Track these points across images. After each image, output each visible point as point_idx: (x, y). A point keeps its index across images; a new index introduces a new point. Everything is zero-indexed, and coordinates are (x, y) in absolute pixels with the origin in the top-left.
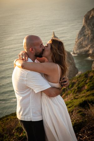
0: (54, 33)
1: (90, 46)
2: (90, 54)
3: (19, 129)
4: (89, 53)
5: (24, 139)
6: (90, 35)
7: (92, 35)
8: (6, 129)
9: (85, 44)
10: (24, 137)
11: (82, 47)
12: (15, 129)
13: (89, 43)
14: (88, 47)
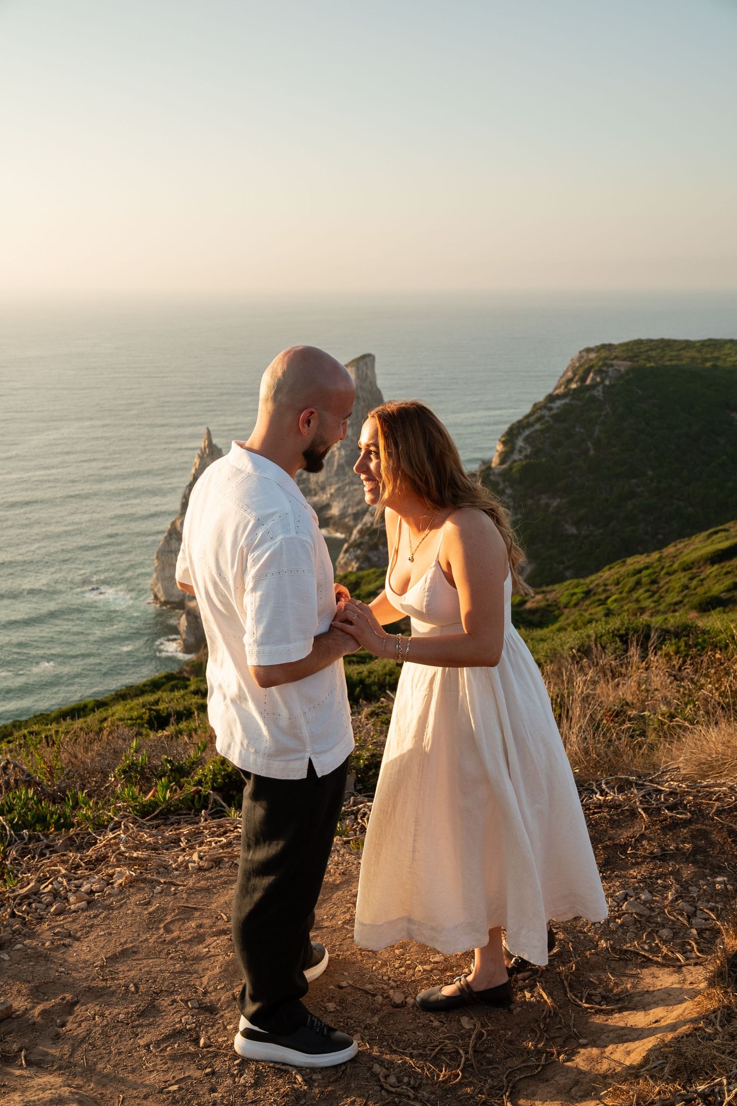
0: (209, 433)
1: (332, 491)
2: (331, 518)
3: (136, 771)
4: (328, 516)
5: (161, 811)
6: (337, 453)
7: (343, 453)
8: (62, 769)
9: (317, 482)
10: (162, 803)
11: (307, 490)
12: (119, 771)
13: (330, 480)
14: (327, 494)
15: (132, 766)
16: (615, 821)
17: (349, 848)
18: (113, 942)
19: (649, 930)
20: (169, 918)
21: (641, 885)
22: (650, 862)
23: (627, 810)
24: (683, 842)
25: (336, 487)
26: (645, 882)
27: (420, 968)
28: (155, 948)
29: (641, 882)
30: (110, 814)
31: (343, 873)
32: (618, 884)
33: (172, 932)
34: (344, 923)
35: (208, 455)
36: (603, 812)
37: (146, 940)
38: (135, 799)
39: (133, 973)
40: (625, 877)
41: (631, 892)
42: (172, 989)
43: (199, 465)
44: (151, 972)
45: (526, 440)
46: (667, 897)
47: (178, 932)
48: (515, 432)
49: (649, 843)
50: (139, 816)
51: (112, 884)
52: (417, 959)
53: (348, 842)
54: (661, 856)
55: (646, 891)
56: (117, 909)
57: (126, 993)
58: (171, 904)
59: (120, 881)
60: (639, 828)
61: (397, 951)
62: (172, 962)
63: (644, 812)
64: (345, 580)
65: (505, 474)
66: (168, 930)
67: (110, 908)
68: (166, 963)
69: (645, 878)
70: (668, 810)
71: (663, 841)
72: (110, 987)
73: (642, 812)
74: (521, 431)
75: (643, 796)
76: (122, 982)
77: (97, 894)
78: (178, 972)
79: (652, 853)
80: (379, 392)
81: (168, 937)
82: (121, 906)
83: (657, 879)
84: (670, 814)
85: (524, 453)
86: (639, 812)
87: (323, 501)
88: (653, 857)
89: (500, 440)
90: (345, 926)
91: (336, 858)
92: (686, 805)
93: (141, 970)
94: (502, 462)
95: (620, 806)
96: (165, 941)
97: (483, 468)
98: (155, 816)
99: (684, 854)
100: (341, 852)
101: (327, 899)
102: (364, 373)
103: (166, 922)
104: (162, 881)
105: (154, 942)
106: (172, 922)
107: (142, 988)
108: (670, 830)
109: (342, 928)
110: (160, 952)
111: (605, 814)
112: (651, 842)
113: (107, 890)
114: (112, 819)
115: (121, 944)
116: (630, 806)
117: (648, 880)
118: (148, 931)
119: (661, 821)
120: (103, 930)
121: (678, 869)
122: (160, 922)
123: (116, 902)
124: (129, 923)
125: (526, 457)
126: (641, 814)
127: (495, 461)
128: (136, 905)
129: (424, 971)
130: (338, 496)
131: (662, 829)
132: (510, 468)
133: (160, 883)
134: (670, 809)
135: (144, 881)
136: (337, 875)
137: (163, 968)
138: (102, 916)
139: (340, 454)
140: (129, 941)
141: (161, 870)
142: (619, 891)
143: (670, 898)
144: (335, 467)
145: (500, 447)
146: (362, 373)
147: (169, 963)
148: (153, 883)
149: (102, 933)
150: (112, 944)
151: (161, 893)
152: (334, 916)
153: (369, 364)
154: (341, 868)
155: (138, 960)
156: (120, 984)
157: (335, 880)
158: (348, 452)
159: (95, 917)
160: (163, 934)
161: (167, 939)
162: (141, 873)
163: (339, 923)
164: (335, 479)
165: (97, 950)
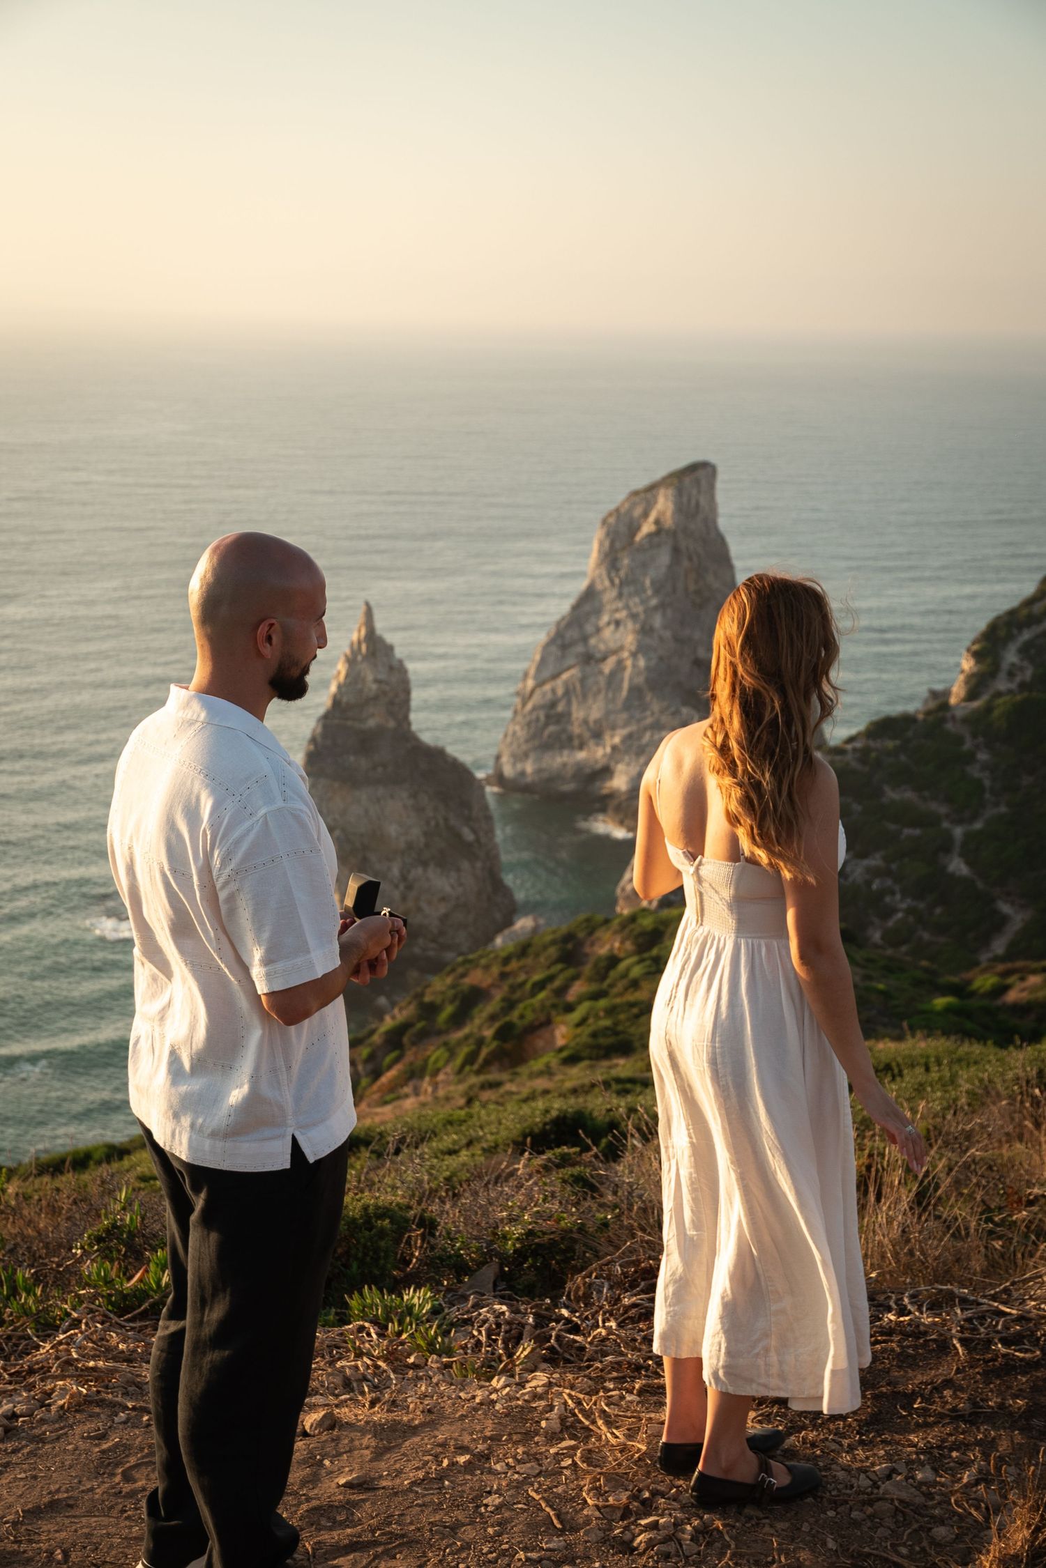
1: (617, 740)
2: (612, 795)
3: (119, 1239)
4: (605, 791)
6: (629, 663)
7: (642, 663)
9: (585, 722)
10: (155, 1292)
11: (564, 737)
12: (89, 1237)
13: (612, 717)
14: (604, 747)
15: (114, 1230)
16: (909, 1356)
17: (450, 1375)
18: (38, 1489)
19: (915, 1526)
20: (133, 1461)
21: (922, 1457)
22: (948, 1424)
23: (934, 1340)
24: (1015, 1397)
25: (625, 732)
26: (930, 1453)
27: (521, 1555)
28: (103, 1501)
29: (922, 1453)
30: (66, 1306)
31: (429, 1411)
32: (882, 1453)
33: (135, 1481)
34: (413, 1483)
35: (365, 658)
36: (892, 1341)
37: (92, 1489)
38: (109, 1282)
39: (63, 1535)
40: (898, 1443)
41: (901, 1467)
42: (122, 1561)
43: (347, 676)
44: (92, 1535)
45: (1024, 650)
46: (961, 1478)
47: (144, 1482)
48: (1002, 633)
49: (954, 1393)
50: (115, 1314)
51: (49, 1405)
52: (520, 1542)
53: (448, 1366)
54: (970, 1415)
55: (927, 1467)
56: (52, 1441)
57: (49, 1561)
58: (139, 1439)
59: (61, 1402)
60: (947, 1369)
61: (490, 1530)
62: (127, 1523)
63: (962, 1345)
64: (632, 926)
65: (977, 721)
66: (127, 1477)
67: (40, 1439)
68: (117, 1524)
69: (932, 1447)
70: (1002, 1345)
71: (981, 1394)
72: (25, 1552)
73: (958, 1345)
74: (1015, 631)
75: (969, 1320)
76: (43, 1546)
77: (21, 1419)
78: (135, 1538)
79: (954, 1409)
80: (721, 541)
81: (127, 1488)
82: (58, 1438)
83: (951, 1450)
84: (1004, 1350)
85: (1018, 679)
86: (954, 1345)
87: (596, 762)
88: (956, 1416)
89: (968, 650)
90: (415, 1488)
91: (423, 1388)
92: (1038, 1339)
93: (76, 1531)
94: (972, 695)
95: (925, 1333)
96: (120, 1492)
97: (932, 705)
98: (140, 1314)
99: (1011, 1414)
100: (435, 1380)
101: (394, 1447)
102: (693, 502)
103: (128, 1465)
104: (130, 1405)
105: (104, 1493)
106: (137, 1466)
107: (75, 1557)
108: (998, 1377)
109: (410, 1490)
110: (112, 1507)
111: (894, 1345)
112: (958, 1393)
113: (39, 1414)
114: (68, 1315)
115: (49, 1493)
116: (941, 1335)
117: (936, 1452)
118: (96, 1478)
119: (986, 1362)
120: (25, 1472)
121: (994, 1439)
122: (117, 1465)
123: (51, 1432)
124: (67, 1463)
125: (1023, 686)
126: (956, 1348)
127: (957, 691)
128: (83, 1437)
129: (526, 1561)
130: (627, 752)
131: (985, 1374)
132: (989, 709)
133: (127, 1408)
134: (1006, 1342)
135: (101, 1403)
136: (418, 1413)
137: (112, 1530)
138: (26, 1451)
139: (634, 666)
140: (63, 1489)
141: (131, 1389)
142: (881, 1464)
143: (965, 1480)
144: (624, 693)
145: (967, 664)
146: (689, 500)
147: (122, 1525)
148: (115, 1407)
149: (23, 1475)
150: (36, 1492)
151: (125, 1423)
152: (399, 1473)
153: (704, 483)
154: (426, 1402)
155: (75, 1517)
156: (40, 1548)
157: (413, 1419)
158: (653, 662)
159: (14, 1451)
160: (119, 1484)
161: (124, 1490)
162: (98, 1392)
163: (406, 1483)
164: (624, 716)
165: (11, 1499)
